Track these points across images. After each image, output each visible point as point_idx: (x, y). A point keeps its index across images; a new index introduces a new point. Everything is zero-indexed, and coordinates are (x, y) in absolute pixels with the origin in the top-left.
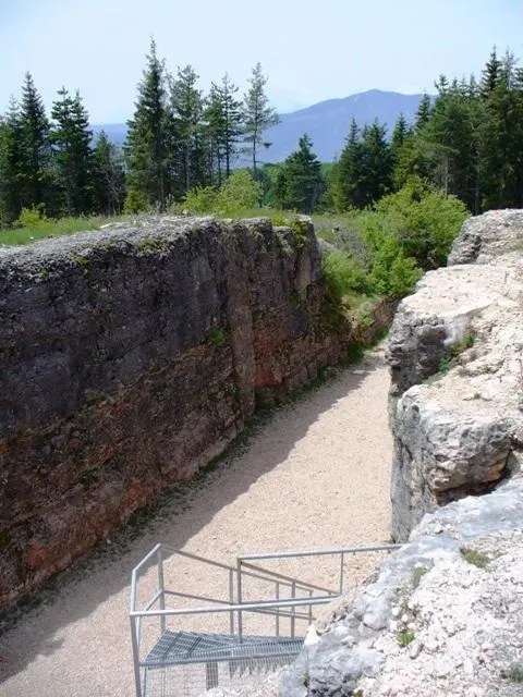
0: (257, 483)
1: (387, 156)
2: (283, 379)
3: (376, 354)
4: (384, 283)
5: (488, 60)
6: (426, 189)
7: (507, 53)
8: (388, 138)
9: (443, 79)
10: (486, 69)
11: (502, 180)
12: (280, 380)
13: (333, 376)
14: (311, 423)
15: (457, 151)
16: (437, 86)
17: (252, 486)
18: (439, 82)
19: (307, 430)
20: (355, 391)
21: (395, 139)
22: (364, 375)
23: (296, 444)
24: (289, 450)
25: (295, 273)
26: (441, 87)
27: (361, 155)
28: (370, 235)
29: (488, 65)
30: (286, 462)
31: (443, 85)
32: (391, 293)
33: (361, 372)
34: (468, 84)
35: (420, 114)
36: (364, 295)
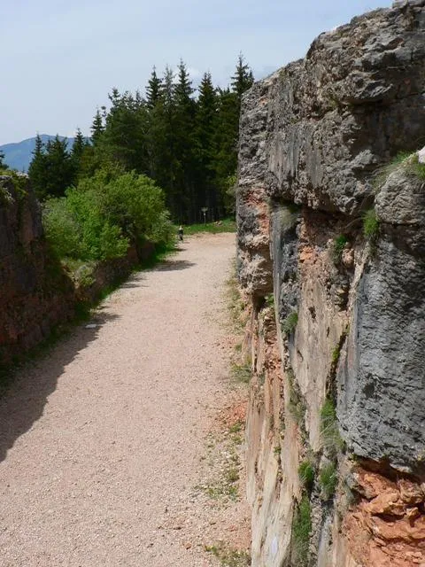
0: (14, 448)
1: (69, 165)
2: (19, 337)
3: (101, 311)
4: (96, 249)
5: (151, 77)
6: (118, 171)
7: (167, 69)
8: (69, 149)
9: (115, 92)
10: (149, 85)
11: (172, 173)
12: (16, 338)
13: (65, 332)
14: (58, 376)
15: (133, 151)
16: (111, 98)
17: (10, 452)
18: (112, 94)
19: (56, 383)
20: (94, 342)
21: (75, 151)
22: (97, 329)
23: (49, 398)
24: (43, 405)
25: (18, 225)
26: (114, 99)
27: (46, 166)
28: (77, 208)
29: (150, 82)
30: (42, 418)
31: (116, 96)
32: (103, 257)
33: (94, 326)
34: (135, 99)
35: (94, 128)
36: (80, 261)
